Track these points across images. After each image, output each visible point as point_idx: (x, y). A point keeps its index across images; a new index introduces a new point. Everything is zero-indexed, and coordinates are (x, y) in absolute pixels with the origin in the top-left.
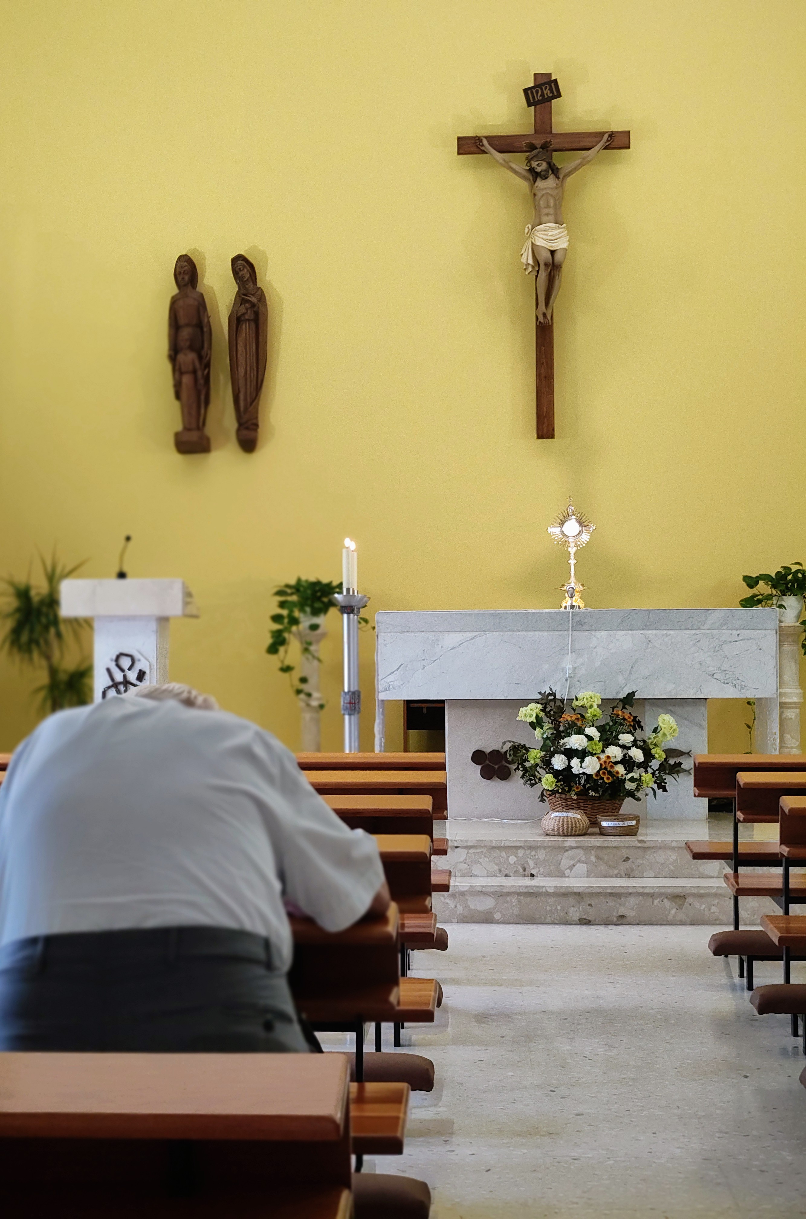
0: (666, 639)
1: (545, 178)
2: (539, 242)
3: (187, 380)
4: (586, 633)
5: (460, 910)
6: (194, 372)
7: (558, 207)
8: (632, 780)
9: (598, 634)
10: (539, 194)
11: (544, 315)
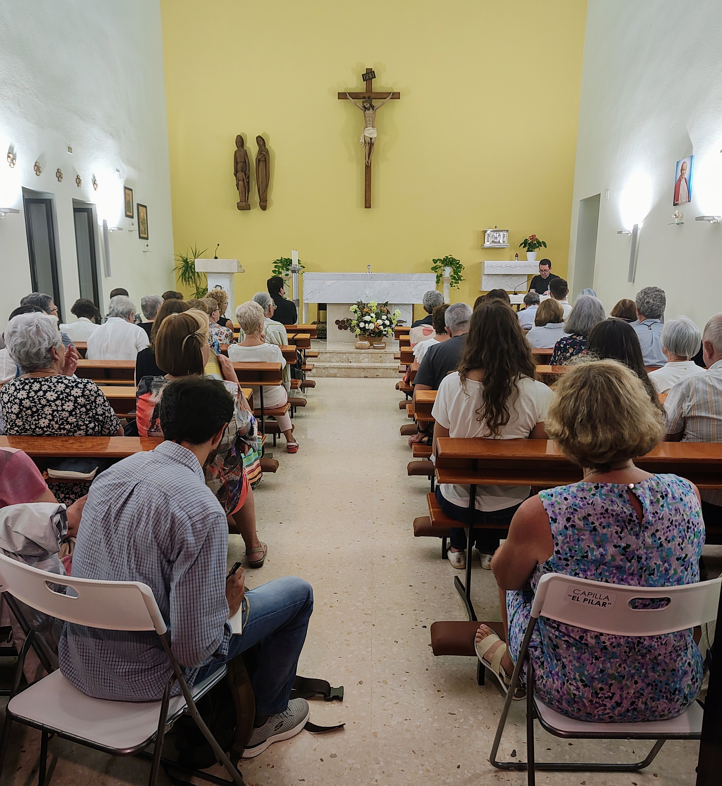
1: (369, 110)
2: (366, 135)
3: (241, 183)
4: (373, 281)
5: (326, 373)
6: (243, 180)
7: (373, 121)
8: (385, 331)
10: (366, 116)
11: (368, 162)
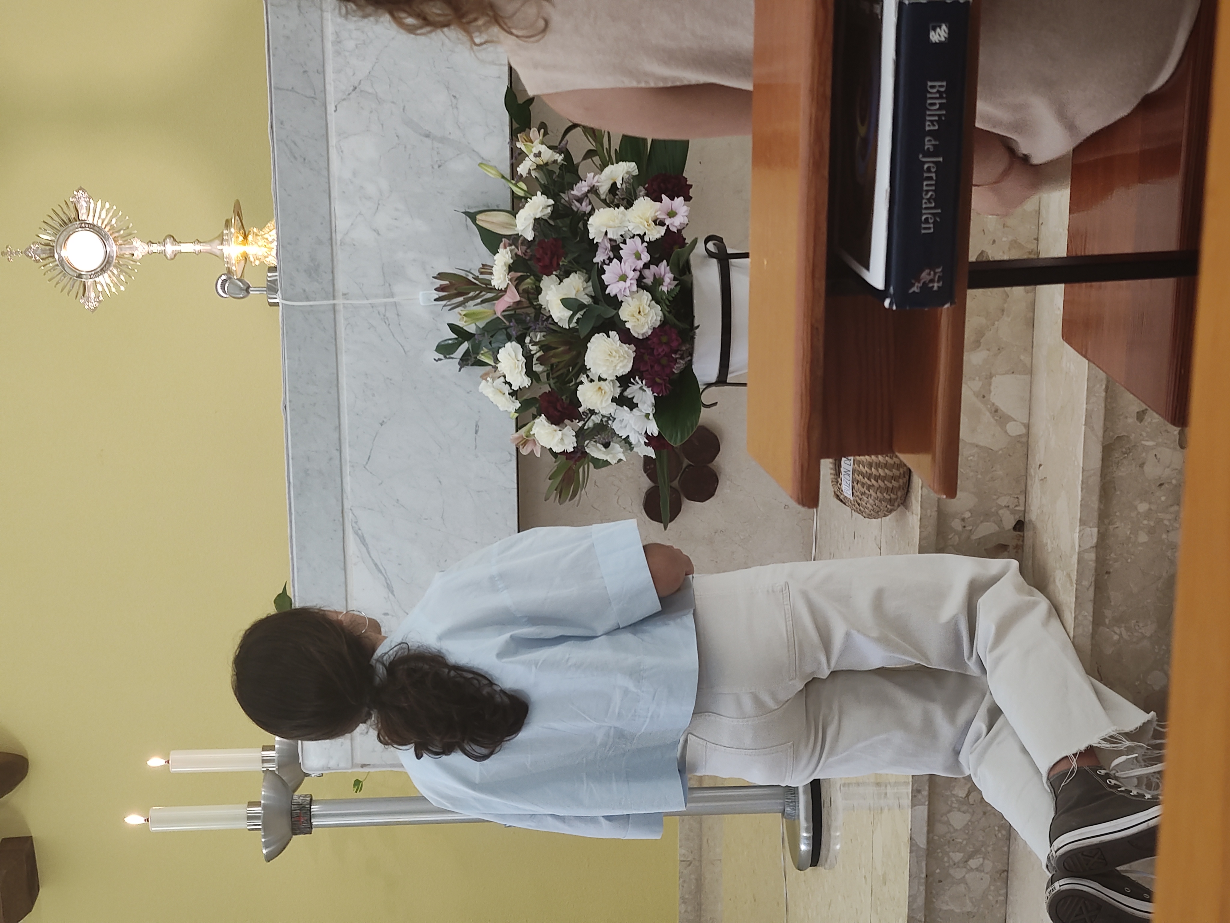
0: (350, 45)
4: (340, 256)
9: (341, 224)
